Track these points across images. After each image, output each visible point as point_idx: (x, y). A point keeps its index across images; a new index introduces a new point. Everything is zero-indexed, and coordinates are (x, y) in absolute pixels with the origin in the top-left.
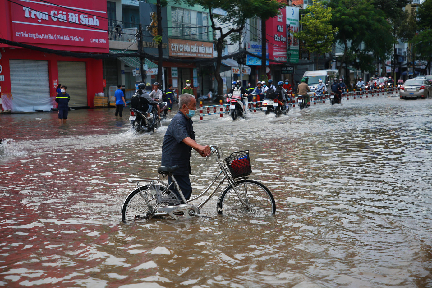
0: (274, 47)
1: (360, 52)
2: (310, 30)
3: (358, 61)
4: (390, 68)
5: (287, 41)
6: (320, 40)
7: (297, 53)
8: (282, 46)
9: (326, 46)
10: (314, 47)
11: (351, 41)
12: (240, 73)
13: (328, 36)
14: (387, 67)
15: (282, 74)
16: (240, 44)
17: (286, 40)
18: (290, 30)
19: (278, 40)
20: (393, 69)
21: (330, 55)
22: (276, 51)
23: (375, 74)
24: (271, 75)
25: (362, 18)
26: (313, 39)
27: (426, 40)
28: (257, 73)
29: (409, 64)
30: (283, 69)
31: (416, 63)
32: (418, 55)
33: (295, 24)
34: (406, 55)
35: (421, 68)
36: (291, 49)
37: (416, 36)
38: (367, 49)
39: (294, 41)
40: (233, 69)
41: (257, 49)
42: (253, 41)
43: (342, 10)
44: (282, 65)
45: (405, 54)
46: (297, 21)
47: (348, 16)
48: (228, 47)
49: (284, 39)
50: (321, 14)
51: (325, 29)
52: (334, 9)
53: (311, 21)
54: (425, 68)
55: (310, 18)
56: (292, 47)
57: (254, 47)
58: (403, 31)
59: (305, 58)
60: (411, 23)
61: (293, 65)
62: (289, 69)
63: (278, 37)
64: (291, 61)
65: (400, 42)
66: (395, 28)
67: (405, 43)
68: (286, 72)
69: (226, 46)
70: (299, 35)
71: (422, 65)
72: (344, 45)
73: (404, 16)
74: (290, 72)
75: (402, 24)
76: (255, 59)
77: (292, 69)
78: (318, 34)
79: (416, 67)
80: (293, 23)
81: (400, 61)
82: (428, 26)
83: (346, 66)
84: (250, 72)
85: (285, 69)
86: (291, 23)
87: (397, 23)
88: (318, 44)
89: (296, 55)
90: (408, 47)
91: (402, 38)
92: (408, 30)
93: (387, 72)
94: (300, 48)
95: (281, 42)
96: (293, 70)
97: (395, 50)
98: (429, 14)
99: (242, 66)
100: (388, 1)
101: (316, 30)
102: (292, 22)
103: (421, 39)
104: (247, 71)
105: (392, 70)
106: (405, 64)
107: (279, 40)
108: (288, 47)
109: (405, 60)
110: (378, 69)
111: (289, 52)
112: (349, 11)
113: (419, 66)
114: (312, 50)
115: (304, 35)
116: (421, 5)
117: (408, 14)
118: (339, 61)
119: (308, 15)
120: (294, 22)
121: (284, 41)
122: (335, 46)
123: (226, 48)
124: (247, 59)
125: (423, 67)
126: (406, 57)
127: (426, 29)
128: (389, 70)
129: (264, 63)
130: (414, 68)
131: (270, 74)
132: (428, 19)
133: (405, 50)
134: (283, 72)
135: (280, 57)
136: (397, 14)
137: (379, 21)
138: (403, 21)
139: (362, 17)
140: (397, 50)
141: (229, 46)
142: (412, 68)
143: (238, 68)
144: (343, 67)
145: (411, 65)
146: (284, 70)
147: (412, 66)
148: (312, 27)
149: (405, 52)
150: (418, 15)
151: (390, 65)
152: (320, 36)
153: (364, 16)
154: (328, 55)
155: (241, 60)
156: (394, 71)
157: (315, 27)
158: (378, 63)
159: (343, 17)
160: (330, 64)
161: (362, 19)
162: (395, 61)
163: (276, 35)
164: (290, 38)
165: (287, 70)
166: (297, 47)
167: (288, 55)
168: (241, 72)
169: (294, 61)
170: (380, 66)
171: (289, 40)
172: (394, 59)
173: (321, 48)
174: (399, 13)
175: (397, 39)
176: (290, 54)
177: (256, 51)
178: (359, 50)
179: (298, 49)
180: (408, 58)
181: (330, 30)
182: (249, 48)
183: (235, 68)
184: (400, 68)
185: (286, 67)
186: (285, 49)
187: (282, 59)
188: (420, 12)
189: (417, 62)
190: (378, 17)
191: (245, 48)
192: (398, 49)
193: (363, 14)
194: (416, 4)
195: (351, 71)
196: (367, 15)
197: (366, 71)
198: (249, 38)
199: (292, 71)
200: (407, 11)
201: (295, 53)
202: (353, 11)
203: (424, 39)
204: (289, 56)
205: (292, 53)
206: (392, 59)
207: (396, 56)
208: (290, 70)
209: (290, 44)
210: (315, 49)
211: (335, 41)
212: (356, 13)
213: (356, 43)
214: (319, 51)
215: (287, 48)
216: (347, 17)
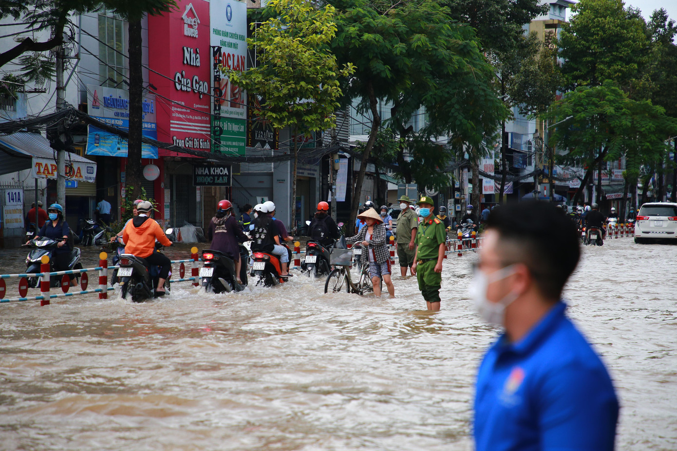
0: (173, 109)
1: (414, 136)
2: (275, 65)
3: (408, 159)
4: (492, 183)
5: (212, 93)
6: (303, 94)
7: (242, 129)
8: (195, 106)
9: (319, 111)
10: (285, 114)
11: (391, 105)
12: (59, 176)
13: (326, 86)
14: (485, 180)
15: (198, 187)
16: (60, 88)
17: (209, 91)
18: (220, 62)
19: (184, 88)
20: (499, 187)
21: (334, 137)
22: (179, 119)
23: (454, 197)
24: (166, 187)
25: (419, 43)
26: (285, 91)
27: (583, 115)
28: (123, 180)
29: (539, 176)
30: (200, 171)
31: (556, 171)
32: (564, 153)
33: (235, 46)
34: (533, 149)
35: (568, 187)
36: (222, 115)
37: (557, 103)
38: (433, 129)
39: (233, 94)
40: (39, 165)
41: (119, 111)
42: (110, 86)
43: (365, 16)
44: (198, 160)
45: (530, 148)
46: (242, 38)
47: (382, 34)
48: (25, 99)
49: (203, 88)
50: (308, 23)
51: (319, 64)
52: (344, 12)
53: (277, 39)
54: (578, 187)
55: (276, 31)
56: (226, 112)
57: (110, 103)
58: (524, 85)
59: (263, 143)
60: (546, 68)
61: (227, 161)
62: (218, 171)
63: (184, 81)
64: (222, 149)
65: (517, 115)
66: (505, 77)
67: (531, 118)
68: (209, 179)
69: (19, 95)
70: (246, 78)
71: (572, 179)
72: (369, 114)
73: (527, 48)
74: (220, 181)
75: (522, 68)
76: (113, 140)
77: (226, 171)
78: (298, 78)
79: (557, 183)
80: (230, 45)
81: (516, 166)
82: (585, 79)
83: (377, 172)
84: (94, 175)
85: (207, 171)
86: (223, 43)
87: (511, 66)
88: (301, 105)
89: (239, 133)
90: (536, 131)
91: (524, 105)
92: (538, 84)
93: (484, 192)
94: (250, 115)
95: (196, 95)
96: (229, 176)
97: (505, 135)
98: (589, 48)
99: (66, 154)
100: (487, 5)
101: (294, 66)
102: (227, 39)
103: (569, 111)
104: (84, 173)
105: (496, 189)
106: (531, 175)
107: (189, 90)
108: (215, 109)
109: (530, 164)
110: (462, 183)
111: (217, 123)
112: (383, 21)
113: (565, 180)
114: (281, 121)
115: (260, 78)
116: (569, 24)
117: (536, 41)
118: (359, 157)
119: (273, 24)
120: (233, 41)
121: (204, 94)
122: (346, 116)
123: (19, 103)
124: (89, 138)
125: (575, 184)
126: (533, 157)
127: (580, 85)
128: (491, 187)
129: (135, 149)
130: (552, 186)
131: (162, 185)
132: (584, 59)
133: (530, 137)
134: (199, 179)
135: (192, 137)
136: (510, 40)
137: (464, 51)
138: (527, 60)
139: (419, 40)
140: (510, 135)
141: (29, 95)
142: (548, 186)
143: (54, 163)
144: (369, 175)
145: (546, 176)
146: (202, 175)
147: (547, 181)
148: (282, 58)
149: (530, 143)
150: (561, 50)
151: (493, 174)
152: (303, 83)
153: (423, 37)
154: (327, 139)
155: (63, 139)
156: (502, 190)
157: (291, 57)
158: (462, 168)
159: (366, 36)
160: (333, 162)
161: (418, 46)
162: (504, 165)
163: (178, 75)
164: (220, 84)
165: (210, 175)
166: (241, 112)
167: (215, 132)
168: (63, 173)
169: (231, 150)
170: (467, 175)
171: (218, 90)
172: (502, 160)
173: (308, 118)
174: (516, 38)
175: (509, 107)
176: (221, 131)
177: (117, 114)
178: (411, 128)
179: (245, 117)
180: (538, 159)
181: (330, 69)
182: (95, 106)
183: (44, 162)
184: (516, 184)
185: (210, 166)
186: (206, 115)
187: (196, 143)
188: (565, 42)
189: (559, 169)
190: (460, 42)
191: (83, 107)
192: (512, 133)
193: (421, 31)
194: (556, 22)
195: (391, 187)
196: (432, 35)
197: (430, 188)
198: (97, 77)
199: (226, 178)
200: (534, 35)
201: (235, 128)
202: (393, 21)
203: (577, 112)
204: (217, 134)
205: (225, 128)
206: (498, 160)
207: (508, 153)
208: (219, 176)
209: (219, 102)
210: (289, 120)
211: (345, 101)
212: (402, 27)
213: (403, 111)
214: (302, 126)
215: (212, 113)
216: (378, 37)
